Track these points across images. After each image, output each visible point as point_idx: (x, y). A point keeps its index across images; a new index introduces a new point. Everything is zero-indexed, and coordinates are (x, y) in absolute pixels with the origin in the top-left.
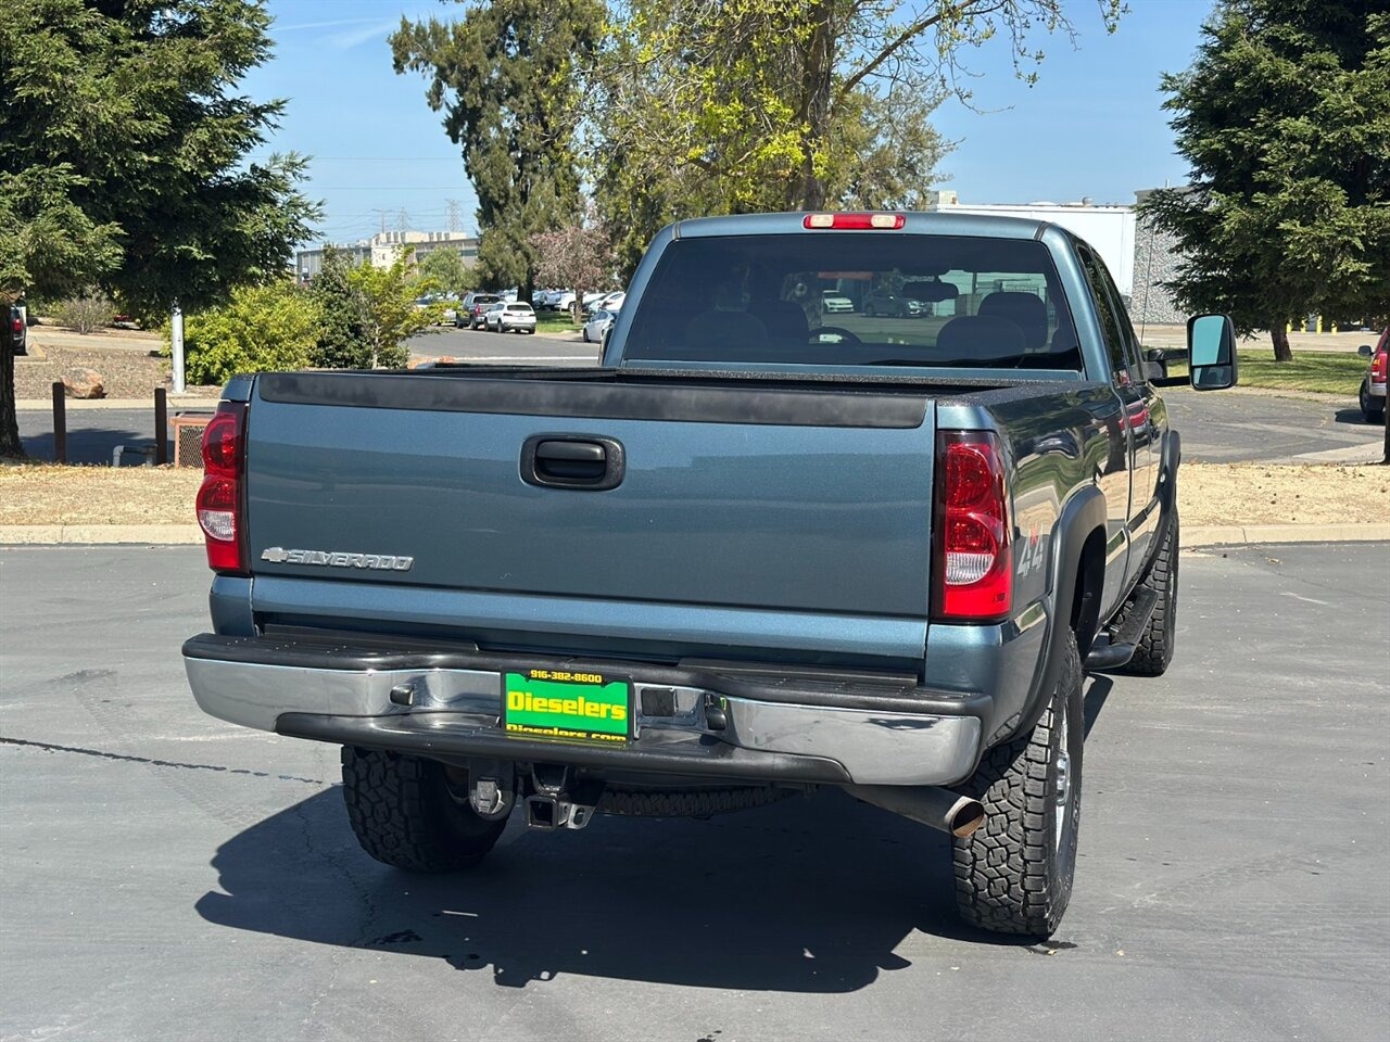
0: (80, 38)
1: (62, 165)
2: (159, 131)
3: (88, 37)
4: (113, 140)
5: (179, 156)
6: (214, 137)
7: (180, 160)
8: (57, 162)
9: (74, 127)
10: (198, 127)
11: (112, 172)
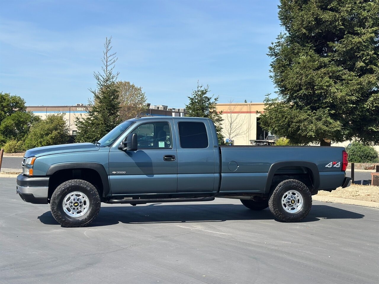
0: (341, 77)
1: (327, 108)
2: (356, 98)
3: (344, 77)
4: (343, 102)
5: (366, 104)
6: (375, 99)
7: (365, 106)
8: (326, 107)
9: (331, 99)
10: (371, 97)
11: (344, 109)
